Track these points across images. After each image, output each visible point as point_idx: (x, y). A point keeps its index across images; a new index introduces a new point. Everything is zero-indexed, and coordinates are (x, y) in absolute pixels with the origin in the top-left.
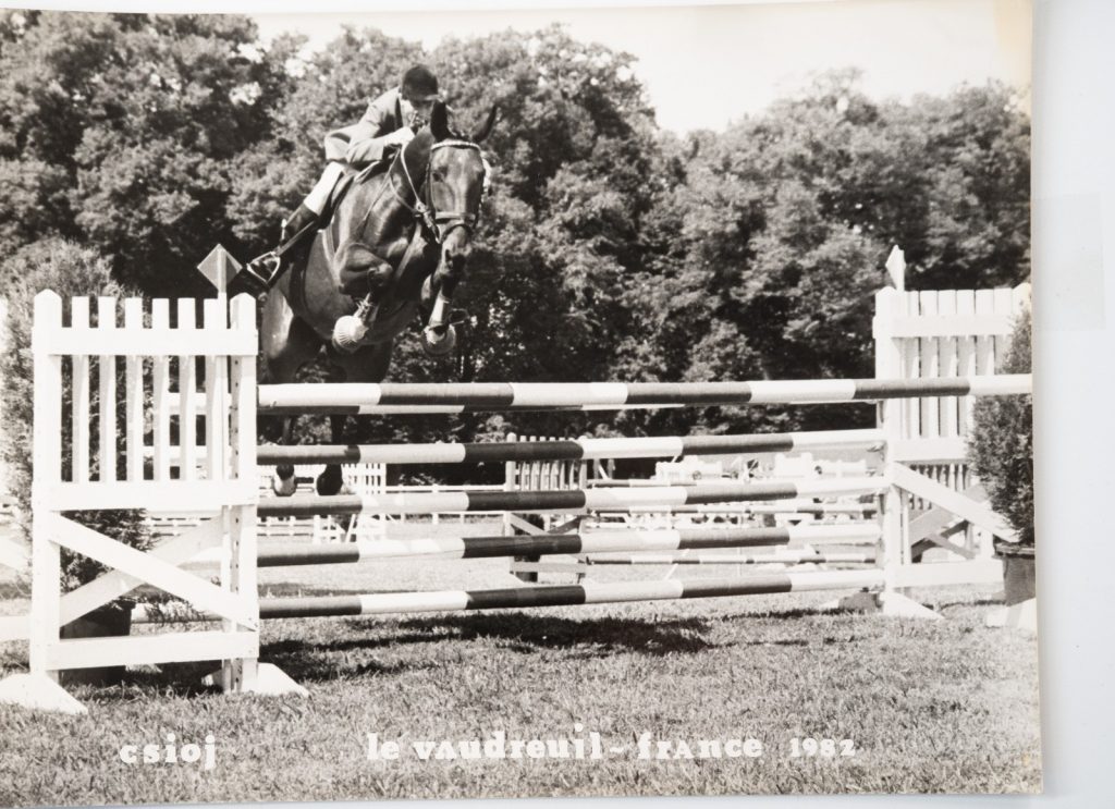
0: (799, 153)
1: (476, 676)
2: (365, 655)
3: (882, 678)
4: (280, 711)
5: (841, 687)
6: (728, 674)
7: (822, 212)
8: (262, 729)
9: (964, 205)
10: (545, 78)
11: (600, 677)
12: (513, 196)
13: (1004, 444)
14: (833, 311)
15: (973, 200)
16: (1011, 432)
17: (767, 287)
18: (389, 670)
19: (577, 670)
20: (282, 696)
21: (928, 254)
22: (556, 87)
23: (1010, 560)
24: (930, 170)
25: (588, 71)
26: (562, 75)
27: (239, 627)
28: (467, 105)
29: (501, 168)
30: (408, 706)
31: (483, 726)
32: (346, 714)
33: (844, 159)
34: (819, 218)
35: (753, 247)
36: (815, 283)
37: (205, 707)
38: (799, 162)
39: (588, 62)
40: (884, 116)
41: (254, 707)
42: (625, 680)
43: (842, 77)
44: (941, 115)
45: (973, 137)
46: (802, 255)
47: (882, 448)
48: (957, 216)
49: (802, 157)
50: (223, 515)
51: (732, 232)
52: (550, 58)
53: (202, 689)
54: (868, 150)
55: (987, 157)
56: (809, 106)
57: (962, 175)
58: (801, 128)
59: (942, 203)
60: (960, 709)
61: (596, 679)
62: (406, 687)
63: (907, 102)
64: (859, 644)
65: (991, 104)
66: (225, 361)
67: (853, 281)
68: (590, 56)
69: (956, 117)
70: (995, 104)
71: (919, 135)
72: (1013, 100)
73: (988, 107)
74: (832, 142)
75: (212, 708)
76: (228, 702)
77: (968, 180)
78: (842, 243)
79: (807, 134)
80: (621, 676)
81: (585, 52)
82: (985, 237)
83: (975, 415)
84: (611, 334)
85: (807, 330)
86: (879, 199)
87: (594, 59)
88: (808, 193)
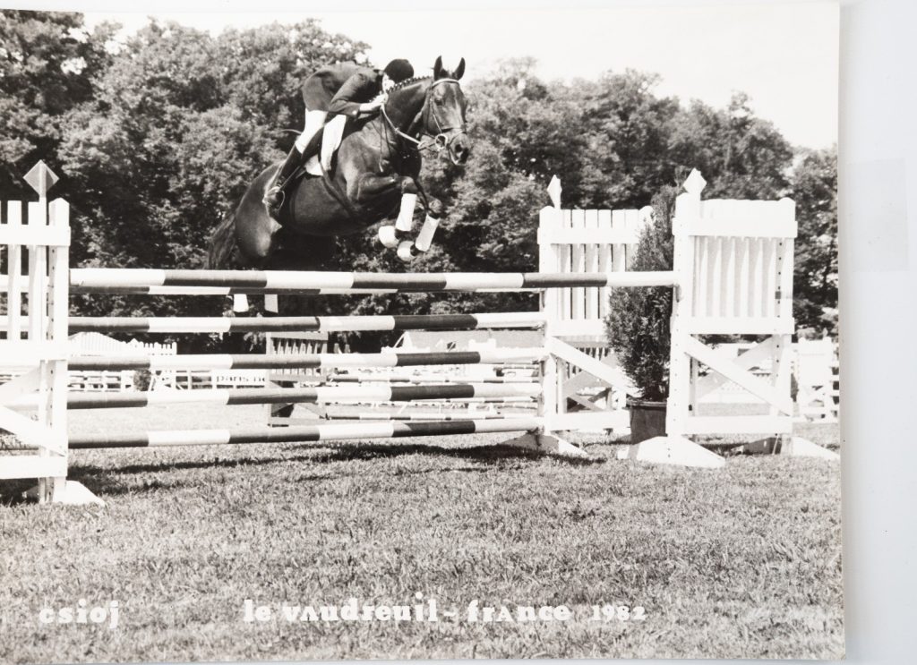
0: (489, 120)
1: (235, 493)
2: (150, 477)
3: (539, 495)
4: (82, 516)
5: (508, 501)
6: (424, 491)
7: (505, 163)
8: (66, 528)
9: (609, 161)
10: (302, 59)
11: (329, 494)
12: (276, 147)
13: (631, 324)
14: (513, 237)
15: (616, 158)
16: (636, 316)
17: (465, 219)
18: (168, 487)
19: (311, 488)
20: (84, 505)
21: (584, 196)
22: (310, 66)
23: (635, 411)
24: (585, 134)
25: (334, 55)
26: (314, 58)
27: (52, 453)
28: (243, 78)
29: (267, 126)
30: (181, 514)
31: (236, 526)
32: (132, 518)
33: (522, 125)
34: (504, 167)
35: (455, 189)
36: (500, 216)
37: (24, 513)
38: (489, 126)
39: (333, 49)
40: (552, 94)
41: (62, 513)
42: (347, 495)
43: (521, 64)
44: (592, 95)
45: (616, 111)
46: (491, 197)
47: (544, 326)
48: (605, 169)
49: (491, 122)
50: (40, 367)
51: (441, 178)
52: (305, 45)
53: (21, 500)
54: (541, 118)
55: (626, 126)
56: (497, 85)
57: (607, 139)
58: (491, 100)
59: (593, 159)
60: (594, 515)
61: (326, 495)
62: (180, 500)
63: (568, 84)
64: (524, 471)
65: (629, 87)
66: (45, 250)
67: (529, 215)
68: (335, 45)
69: (604, 96)
70: (631, 88)
71: (577, 109)
72: (644, 85)
73: (626, 90)
74: (514, 112)
75: (29, 514)
76: (41, 509)
77: (611, 143)
78: (520, 187)
79: (496, 106)
80: (345, 493)
81: (331, 42)
82: (624, 185)
83: (611, 303)
84: (349, 252)
85: (494, 251)
86: (548, 155)
87: (338, 46)
88: (495, 150)
